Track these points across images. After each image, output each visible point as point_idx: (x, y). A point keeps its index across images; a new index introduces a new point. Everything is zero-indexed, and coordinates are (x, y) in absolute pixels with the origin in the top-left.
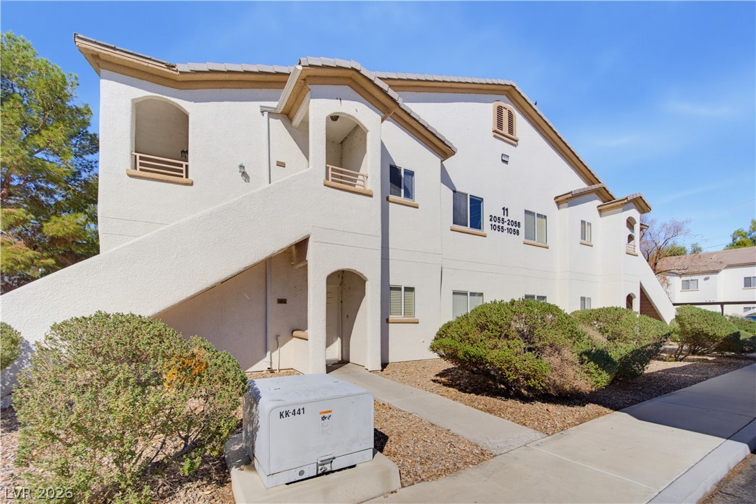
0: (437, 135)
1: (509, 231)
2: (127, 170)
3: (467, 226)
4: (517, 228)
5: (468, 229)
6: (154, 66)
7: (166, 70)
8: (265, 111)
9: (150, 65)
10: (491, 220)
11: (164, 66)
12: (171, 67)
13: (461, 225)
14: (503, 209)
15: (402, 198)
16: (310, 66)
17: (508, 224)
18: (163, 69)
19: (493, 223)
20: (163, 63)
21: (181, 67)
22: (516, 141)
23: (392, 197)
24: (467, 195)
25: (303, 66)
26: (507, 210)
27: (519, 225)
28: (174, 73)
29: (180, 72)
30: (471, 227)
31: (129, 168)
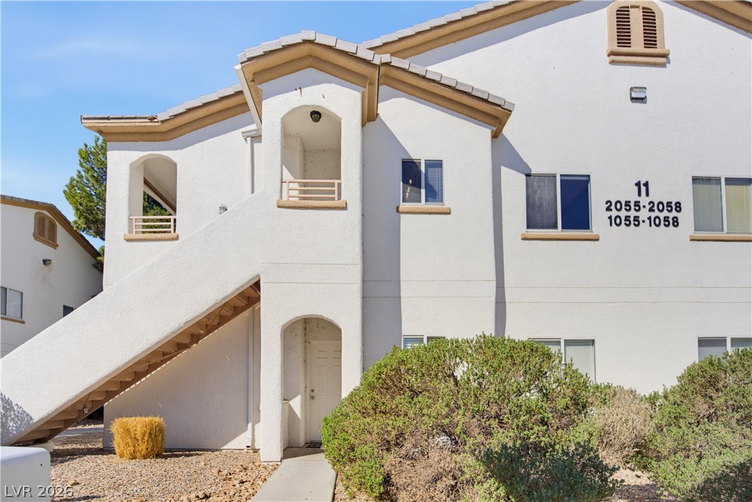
0: (474, 93)
1: (654, 222)
2: (125, 235)
3: (555, 227)
4: (674, 214)
5: (559, 232)
6: (139, 124)
7: (150, 124)
8: (248, 137)
9: (137, 124)
10: (608, 209)
11: (147, 120)
12: (152, 119)
13: (543, 227)
14: (638, 184)
15: (423, 205)
16: (250, 59)
17: (651, 210)
18: (147, 124)
19: (614, 213)
20: (146, 118)
21: (161, 117)
22: (665, 56)
23: (404, 206)
24: (554, 176)
25: (242, 63)
26: (646, 185)
27: (678, 207)
28: (157, 124)
29: (162, 122)
30: (563, 228)
31: (127, 232)
